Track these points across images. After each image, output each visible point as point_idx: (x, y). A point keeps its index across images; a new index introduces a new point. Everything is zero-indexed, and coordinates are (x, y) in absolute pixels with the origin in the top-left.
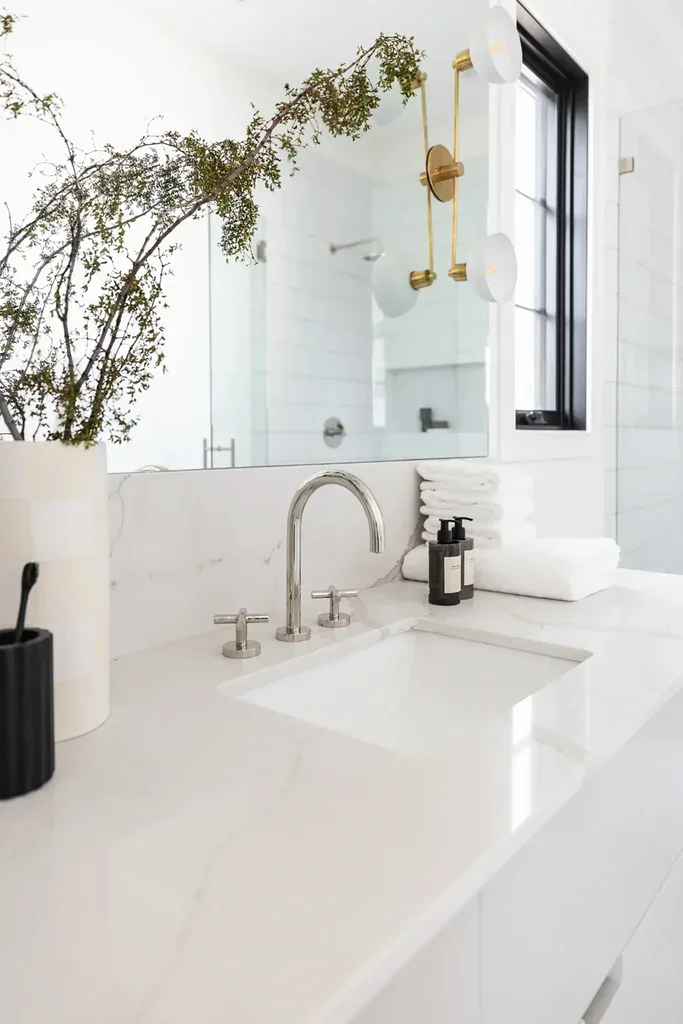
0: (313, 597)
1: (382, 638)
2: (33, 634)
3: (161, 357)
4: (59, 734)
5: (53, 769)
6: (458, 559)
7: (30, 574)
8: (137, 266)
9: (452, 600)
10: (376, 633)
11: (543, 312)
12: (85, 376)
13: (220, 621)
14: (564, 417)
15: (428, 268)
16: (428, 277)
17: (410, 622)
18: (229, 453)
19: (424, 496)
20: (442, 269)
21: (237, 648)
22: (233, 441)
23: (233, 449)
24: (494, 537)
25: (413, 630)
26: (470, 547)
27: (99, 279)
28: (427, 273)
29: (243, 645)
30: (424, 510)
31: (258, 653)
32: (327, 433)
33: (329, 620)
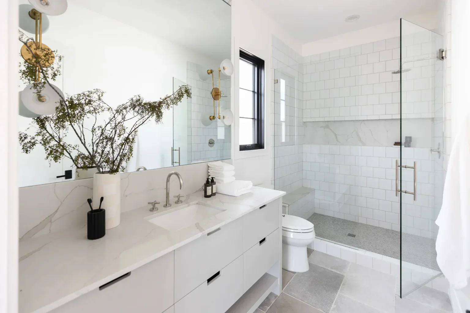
0: (174, 197)
1: (188, 206)
2: (102, 210)
3: (132, 154)
4: (106, 228)
5: (105, 234)
6: (211, 187)
7: (102, 199)
8: (129, 135)
9: (209, 196)
10: (187, 205)
11: (254, 119)
12: (116, 159)
13: (149, 203)
14: (259, 145)
15: (213, 115)
16: (214, 118)
17: (196, 202)
18: (178, 151)
19: (209, 171)
20: (217, 116)
21: (152, 210)
22: (179, 148)
23: (179, 150)
24: (222, 181)
25: (197, 204)
26: (215, 184)
27: (121, 139)
28: (214, 117)
29: (154, 208)
30: (209, 174)
31: (158, 210)
32: (210, 143)
33: (177, 202)
